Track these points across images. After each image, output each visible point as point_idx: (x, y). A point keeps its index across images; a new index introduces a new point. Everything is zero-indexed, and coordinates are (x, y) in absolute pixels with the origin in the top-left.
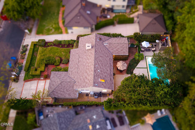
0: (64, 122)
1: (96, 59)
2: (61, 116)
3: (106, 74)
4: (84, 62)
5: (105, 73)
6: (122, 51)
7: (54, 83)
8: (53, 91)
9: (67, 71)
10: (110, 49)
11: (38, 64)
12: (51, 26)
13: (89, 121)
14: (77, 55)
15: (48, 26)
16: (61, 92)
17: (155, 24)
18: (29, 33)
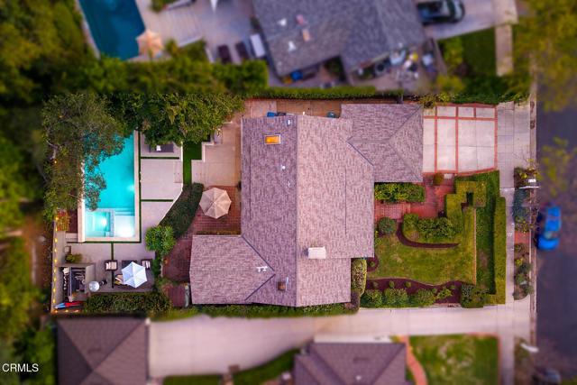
0: (369, 31)
1: (293, 209)
2: (377, 46)
3: (263, 163)
4: (328, 202)
5: (266, 166)
6: (213, 249)
7: (409, 142)
8: (408, 117)
9: (376, 184)
10: (250, 251)
11: (467, 221)
12: (454, 372)
13: (307, 37)
14: (351, 231)
15: (465, 369)
16: (386, 117)
17: (90, 352)
18: (524, 346)
